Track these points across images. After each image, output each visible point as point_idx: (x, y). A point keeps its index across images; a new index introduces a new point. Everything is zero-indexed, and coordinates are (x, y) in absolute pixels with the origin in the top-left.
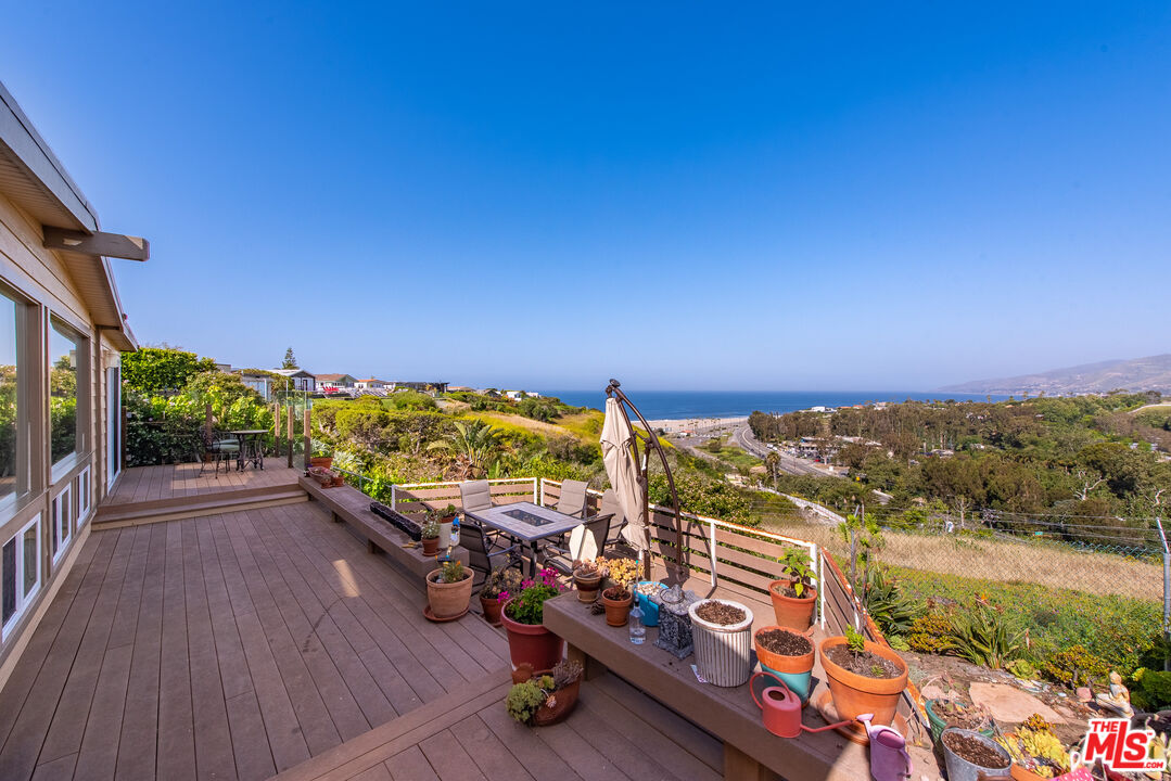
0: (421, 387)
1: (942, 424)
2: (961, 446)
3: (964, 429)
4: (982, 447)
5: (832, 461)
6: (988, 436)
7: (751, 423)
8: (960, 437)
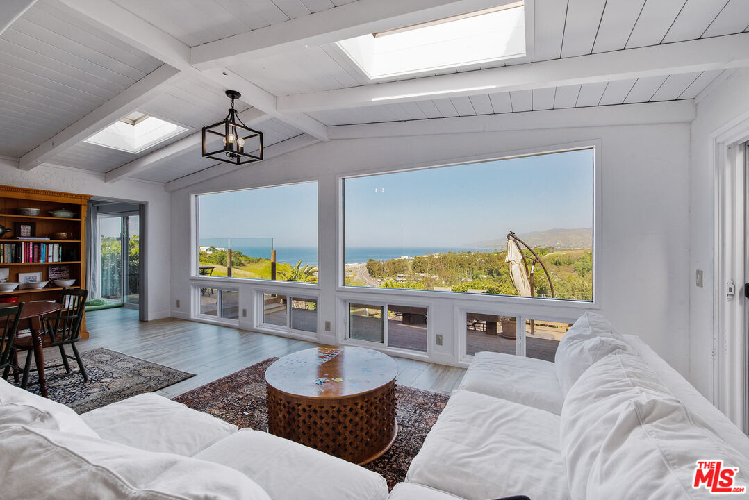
1: (467, 265)
2: (475, 276)
3: (477, 267)
4: (485, 276)
7: (368, 267)
8: (475, 272)
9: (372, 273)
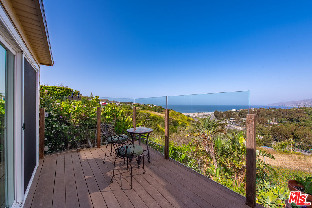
0: (127, 103)
1: (274, 115)
2: (280, 122)
3: (281, 117)
4: (287, 122)
5: (240, 125)
6: (288, 119)
7: (214, 114)
8: (280, 119)
9: (217, 117)
